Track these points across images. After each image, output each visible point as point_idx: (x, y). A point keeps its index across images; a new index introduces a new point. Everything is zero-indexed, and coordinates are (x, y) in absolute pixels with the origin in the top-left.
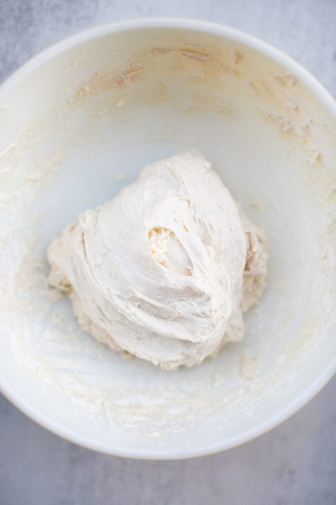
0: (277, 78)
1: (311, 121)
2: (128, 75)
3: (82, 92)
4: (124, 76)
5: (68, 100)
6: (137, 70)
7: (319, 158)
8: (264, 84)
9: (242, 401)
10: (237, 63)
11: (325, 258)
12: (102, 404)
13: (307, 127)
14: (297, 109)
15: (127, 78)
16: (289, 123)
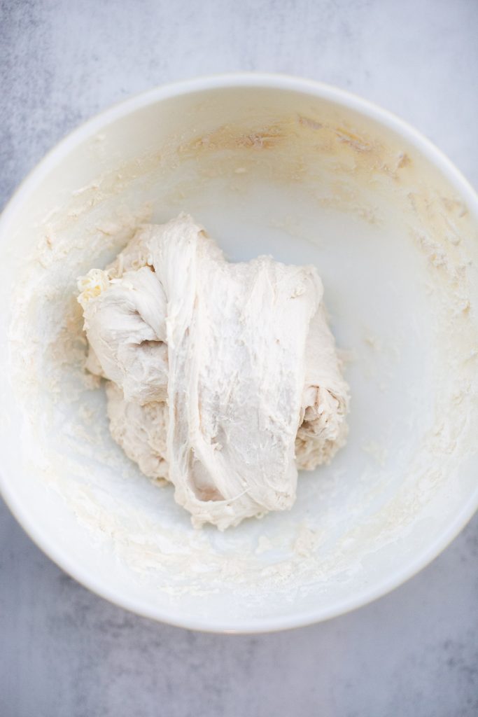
0: (444, 199)
1: (470, 264)
2: (262, 140)
3: (199, 143)
4: (257, 139)
5: (179, 148)
6: (275, 136)
7: (467, 310)
8: (426, 201)
9: (285, 579)
10: (400, 166)
11: (438, 434)
12: (112, 533)
13: (464, 268)
14: (457, 244)
15: (260, 142)
16: (442, 257)
